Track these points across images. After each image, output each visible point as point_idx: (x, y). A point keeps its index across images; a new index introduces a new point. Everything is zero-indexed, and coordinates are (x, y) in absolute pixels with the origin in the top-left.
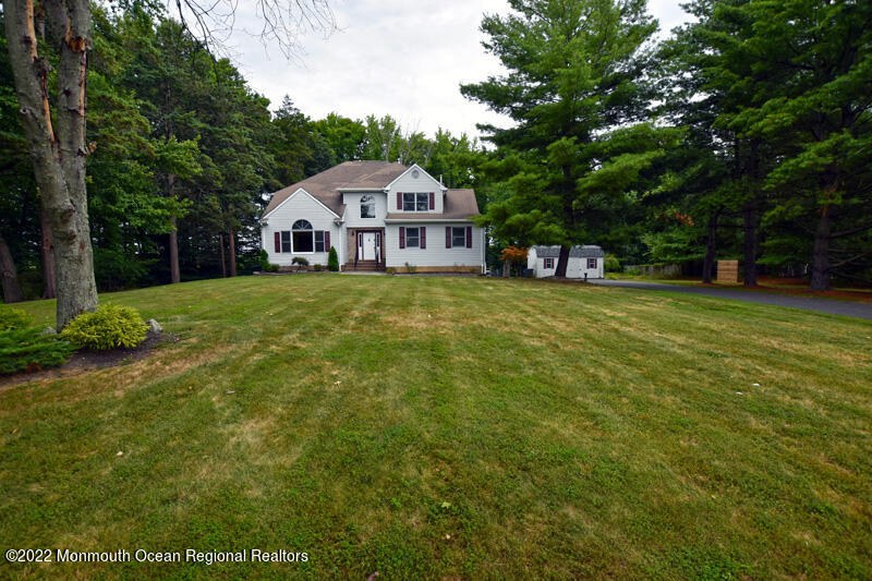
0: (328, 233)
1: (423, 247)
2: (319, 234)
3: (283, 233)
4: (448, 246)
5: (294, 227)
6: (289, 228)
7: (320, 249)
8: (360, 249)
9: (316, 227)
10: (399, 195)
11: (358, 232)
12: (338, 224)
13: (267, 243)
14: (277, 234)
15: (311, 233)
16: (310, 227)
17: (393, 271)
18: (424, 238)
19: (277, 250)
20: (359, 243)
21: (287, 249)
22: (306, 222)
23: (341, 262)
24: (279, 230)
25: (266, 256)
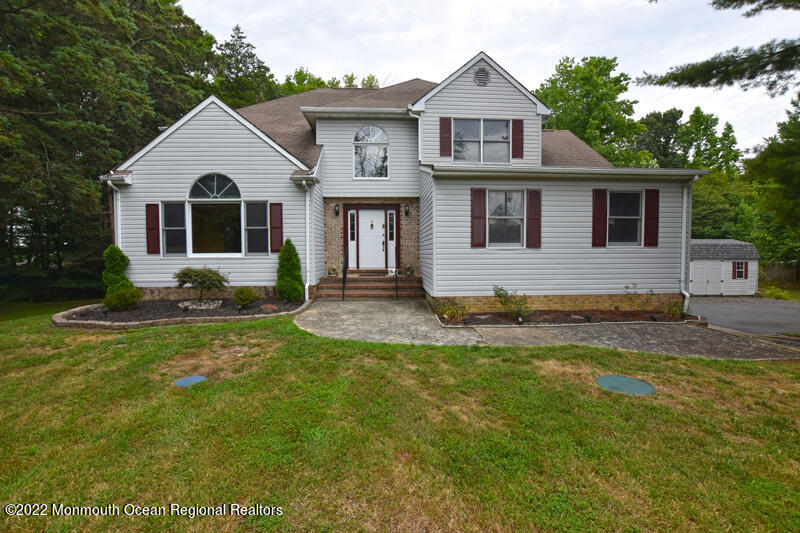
0: (278, 207)
1: (533, 245)
2: (257, 209)
3: (168, 205)
4: (598, 241)
5: (196, 191)
6: (182, 194)
7: (257, 246)
8: (352, 245)
9: (249, 196)
10: (445, 123)
11: (347, 209)
12: (303, 185)
13: (128, 231)
14: (152, 209)
15: (238, 206)
16: (234, 191)
18: (536, 218)
19: (153, 248)
20: (350, 232)
21: (176, 245)
22: (224, 180)
23: (310, 277)
24: (158, 199)
25: (121, 262)
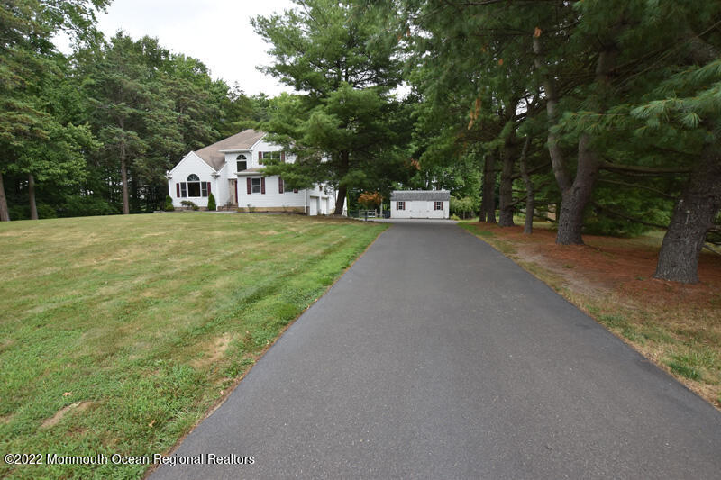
0: (209, 183)
1: (264, 193)
2: (204, 183)
3: (182, 183)
4: (281, 192)
5: (189, 179)
6: (185, 180)
7: (204, 195)
9: (202, 180)
10: (260, 153)
12: (216, 177)
13: (172, 192)
14: (178, 184)
15: (199, 184)
16: (198, 179)
17: (242, 210)
18: (263, 185)
19: (178, 196)
21: (184, 195)
22: (195, 176)
23: (218, 204)
24: (179, 182)
25: (171, 200)
